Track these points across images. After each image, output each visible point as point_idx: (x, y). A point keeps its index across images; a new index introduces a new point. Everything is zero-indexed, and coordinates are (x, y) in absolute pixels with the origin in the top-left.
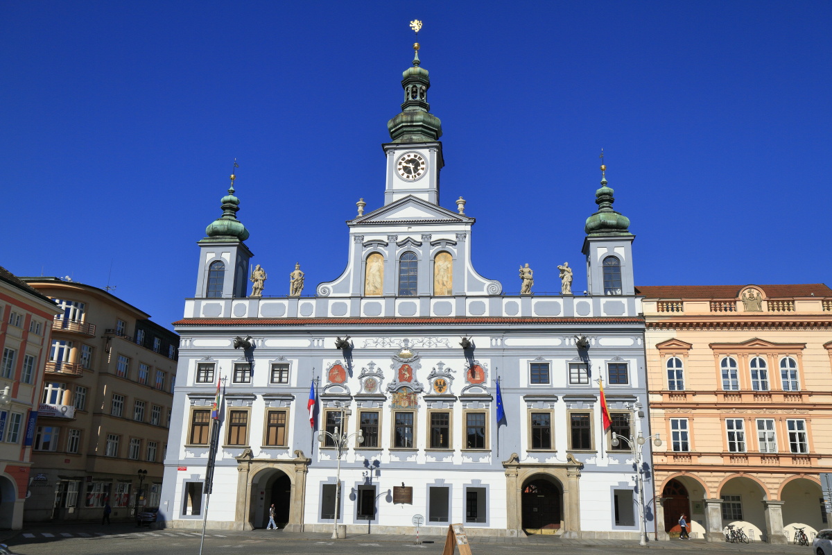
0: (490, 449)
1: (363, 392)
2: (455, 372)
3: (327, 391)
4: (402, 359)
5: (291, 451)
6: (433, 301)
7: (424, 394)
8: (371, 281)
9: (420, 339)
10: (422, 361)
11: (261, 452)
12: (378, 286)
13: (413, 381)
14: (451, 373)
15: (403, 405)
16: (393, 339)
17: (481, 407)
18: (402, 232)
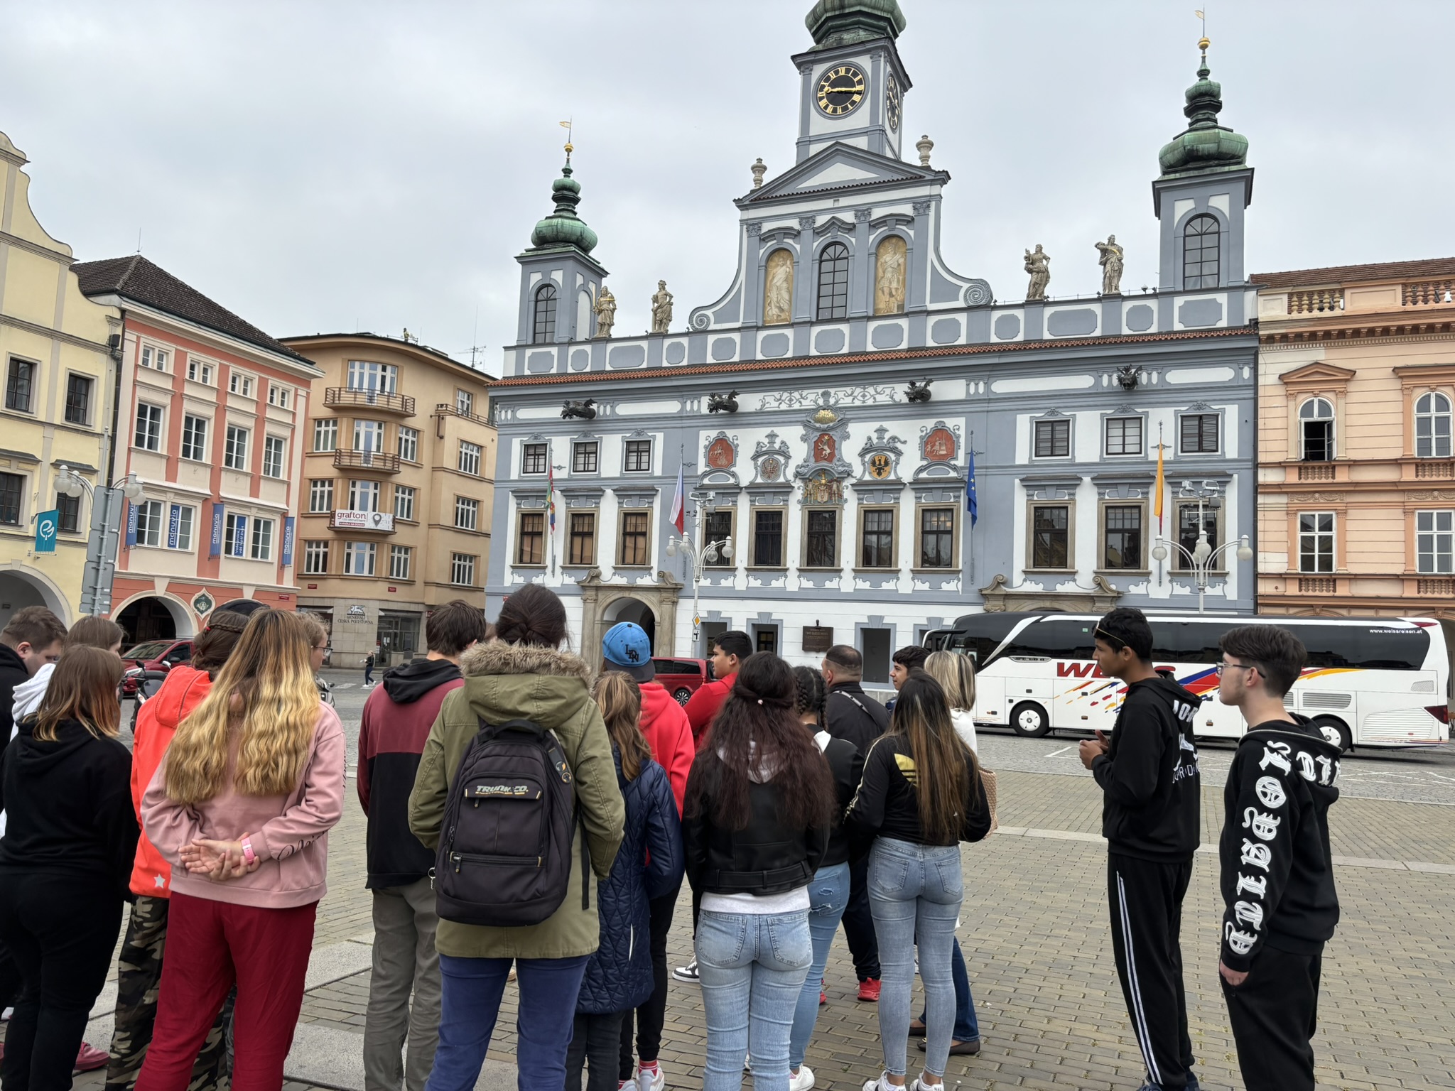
0: (960, 567)
1: (759, 480)
2: (905, 442)
3: (706, 481)
4: (818, 425)
5: (655, 572)
6: (873, 325)
7: (854, 481)
8: (775, 299)
9: (849, 390)
10: (852, 428)
11: (614, 574)
12: (786, 307)
13: (835, 460)
14: (899, 445)
15: (819, 499)
16: (805, 393)
17: (949, 499)
18: (822, 211)
